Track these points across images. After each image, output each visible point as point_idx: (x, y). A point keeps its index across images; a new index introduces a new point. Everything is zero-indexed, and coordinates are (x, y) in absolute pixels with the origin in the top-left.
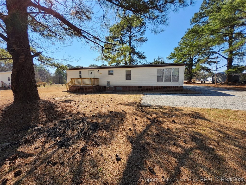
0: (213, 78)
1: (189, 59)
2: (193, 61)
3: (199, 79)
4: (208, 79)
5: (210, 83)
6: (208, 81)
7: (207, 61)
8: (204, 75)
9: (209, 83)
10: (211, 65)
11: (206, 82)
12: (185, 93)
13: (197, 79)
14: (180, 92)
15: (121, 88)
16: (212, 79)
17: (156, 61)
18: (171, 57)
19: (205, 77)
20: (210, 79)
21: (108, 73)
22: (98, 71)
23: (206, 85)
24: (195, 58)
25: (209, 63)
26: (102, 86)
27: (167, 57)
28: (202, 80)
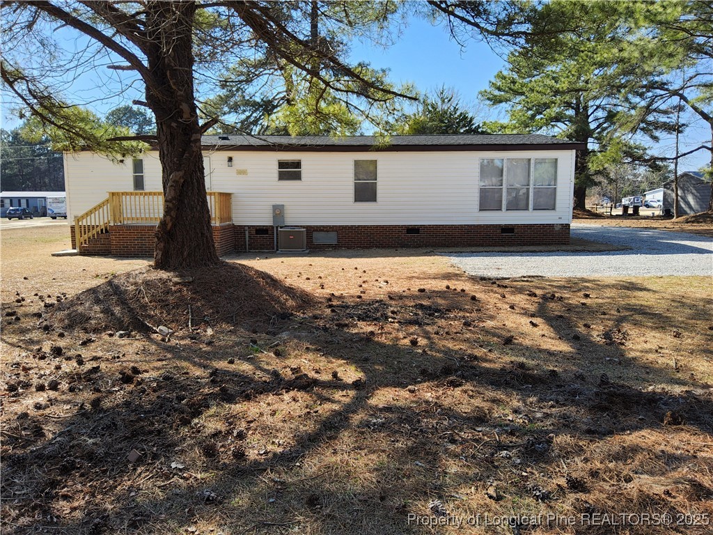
0: (664, 193)
1: (573, 108)
2: (590, 119)
3: (611, 199)
4: (649, 197)
5: (658, 216)
6: (648, 206)
7: (642, 122)
8: (630, 177)
9: (653, 218)
10: (656, 139)
11: (643, 212)
12: (578, 248)
13: (604, 195)
14: (564, 247)
15: (333, 235)
16: (662, 199)
17: (430, 112)
18: (497, 93)
19: (637, 191)
20: (656, 197)
21: (275, 170)
22: (230, 159)
23: (644, 223)
24: (598, 107)
25: (650, 128)
26: (249, 227)
27: (481, 93)
28: (625, 201)
